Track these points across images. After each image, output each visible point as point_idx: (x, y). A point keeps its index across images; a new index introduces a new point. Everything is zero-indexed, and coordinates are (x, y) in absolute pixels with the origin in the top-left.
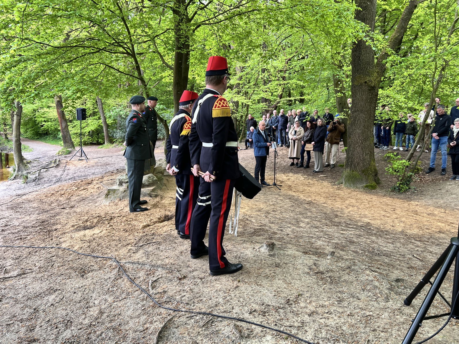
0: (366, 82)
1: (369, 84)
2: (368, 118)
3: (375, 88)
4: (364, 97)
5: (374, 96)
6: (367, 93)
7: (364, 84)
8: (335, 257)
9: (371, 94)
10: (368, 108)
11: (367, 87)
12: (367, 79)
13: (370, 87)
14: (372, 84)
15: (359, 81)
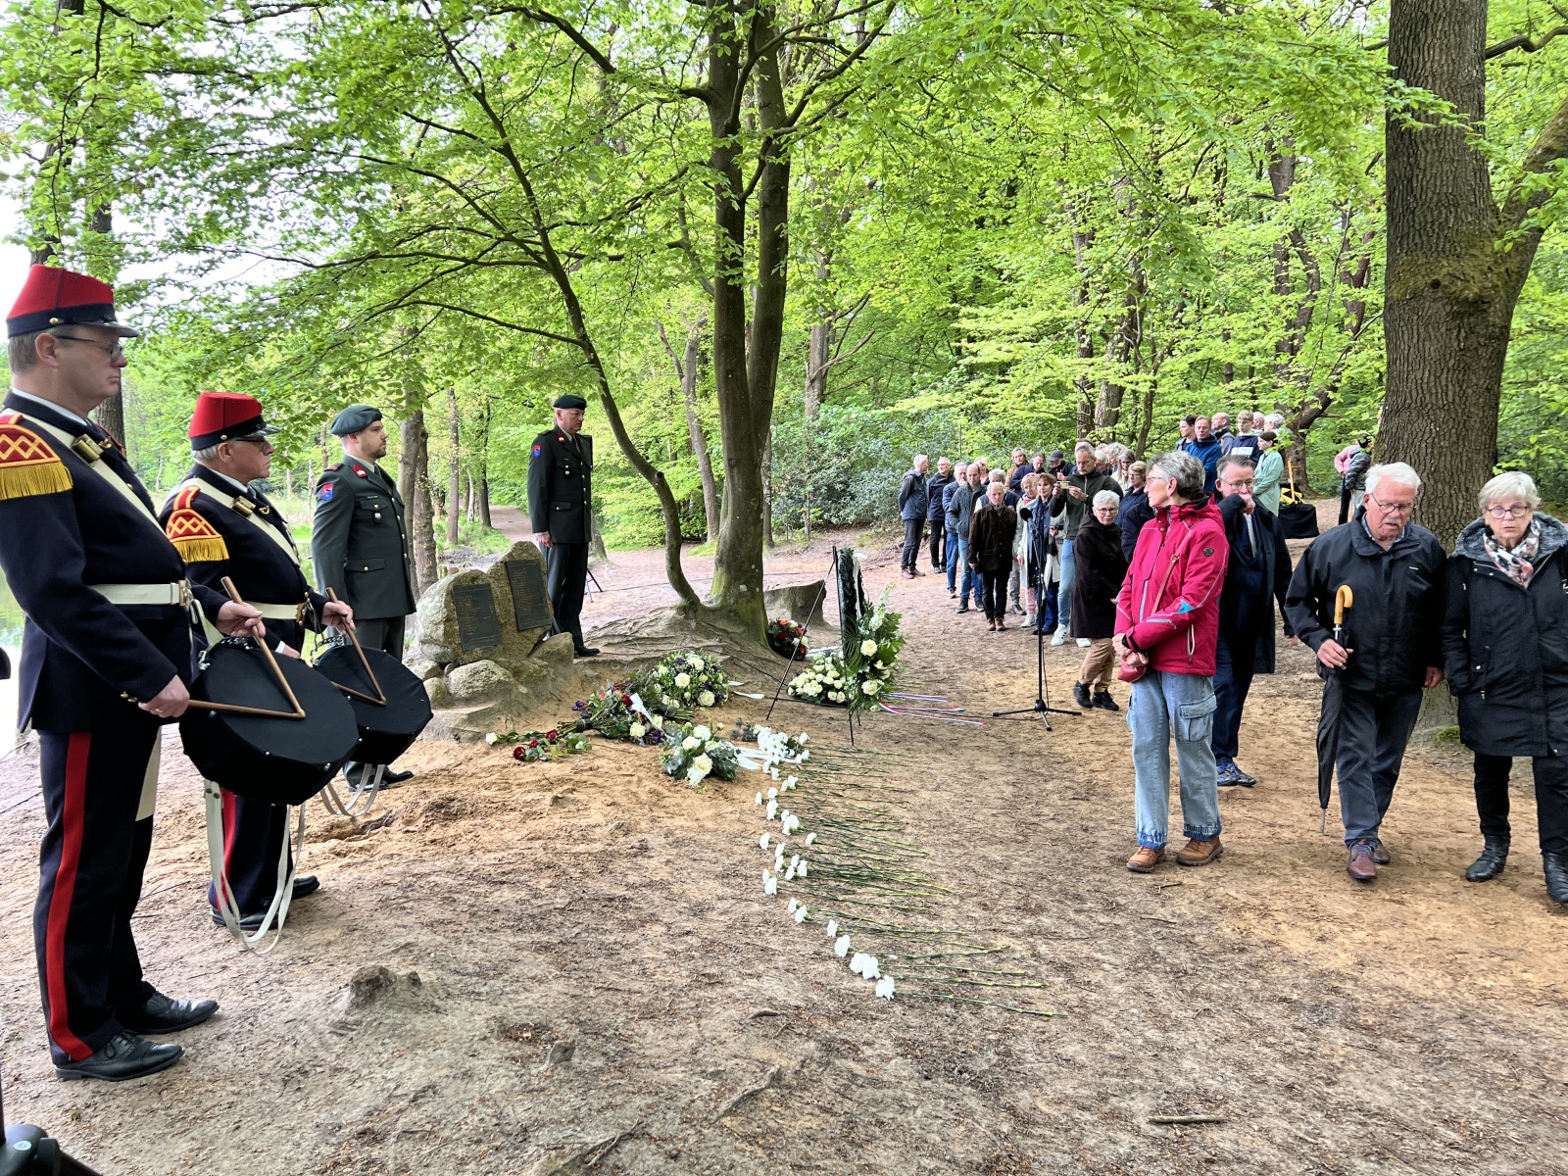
0: (1436, 284)
1: (1453, 289)
2: (1454, 439)
3: (1485, 306)
4: (1431, 349)
5: (1482, 340)
6: (1443, 330)
7: (1428, 292)
8: (568, 1068)
9: (1463, 334)
10: (1450, 394)
11: (1444, 306)
12: (1445, 270)
13: (1457, 303)
14: (1466, 288)
15: (1408, 281)
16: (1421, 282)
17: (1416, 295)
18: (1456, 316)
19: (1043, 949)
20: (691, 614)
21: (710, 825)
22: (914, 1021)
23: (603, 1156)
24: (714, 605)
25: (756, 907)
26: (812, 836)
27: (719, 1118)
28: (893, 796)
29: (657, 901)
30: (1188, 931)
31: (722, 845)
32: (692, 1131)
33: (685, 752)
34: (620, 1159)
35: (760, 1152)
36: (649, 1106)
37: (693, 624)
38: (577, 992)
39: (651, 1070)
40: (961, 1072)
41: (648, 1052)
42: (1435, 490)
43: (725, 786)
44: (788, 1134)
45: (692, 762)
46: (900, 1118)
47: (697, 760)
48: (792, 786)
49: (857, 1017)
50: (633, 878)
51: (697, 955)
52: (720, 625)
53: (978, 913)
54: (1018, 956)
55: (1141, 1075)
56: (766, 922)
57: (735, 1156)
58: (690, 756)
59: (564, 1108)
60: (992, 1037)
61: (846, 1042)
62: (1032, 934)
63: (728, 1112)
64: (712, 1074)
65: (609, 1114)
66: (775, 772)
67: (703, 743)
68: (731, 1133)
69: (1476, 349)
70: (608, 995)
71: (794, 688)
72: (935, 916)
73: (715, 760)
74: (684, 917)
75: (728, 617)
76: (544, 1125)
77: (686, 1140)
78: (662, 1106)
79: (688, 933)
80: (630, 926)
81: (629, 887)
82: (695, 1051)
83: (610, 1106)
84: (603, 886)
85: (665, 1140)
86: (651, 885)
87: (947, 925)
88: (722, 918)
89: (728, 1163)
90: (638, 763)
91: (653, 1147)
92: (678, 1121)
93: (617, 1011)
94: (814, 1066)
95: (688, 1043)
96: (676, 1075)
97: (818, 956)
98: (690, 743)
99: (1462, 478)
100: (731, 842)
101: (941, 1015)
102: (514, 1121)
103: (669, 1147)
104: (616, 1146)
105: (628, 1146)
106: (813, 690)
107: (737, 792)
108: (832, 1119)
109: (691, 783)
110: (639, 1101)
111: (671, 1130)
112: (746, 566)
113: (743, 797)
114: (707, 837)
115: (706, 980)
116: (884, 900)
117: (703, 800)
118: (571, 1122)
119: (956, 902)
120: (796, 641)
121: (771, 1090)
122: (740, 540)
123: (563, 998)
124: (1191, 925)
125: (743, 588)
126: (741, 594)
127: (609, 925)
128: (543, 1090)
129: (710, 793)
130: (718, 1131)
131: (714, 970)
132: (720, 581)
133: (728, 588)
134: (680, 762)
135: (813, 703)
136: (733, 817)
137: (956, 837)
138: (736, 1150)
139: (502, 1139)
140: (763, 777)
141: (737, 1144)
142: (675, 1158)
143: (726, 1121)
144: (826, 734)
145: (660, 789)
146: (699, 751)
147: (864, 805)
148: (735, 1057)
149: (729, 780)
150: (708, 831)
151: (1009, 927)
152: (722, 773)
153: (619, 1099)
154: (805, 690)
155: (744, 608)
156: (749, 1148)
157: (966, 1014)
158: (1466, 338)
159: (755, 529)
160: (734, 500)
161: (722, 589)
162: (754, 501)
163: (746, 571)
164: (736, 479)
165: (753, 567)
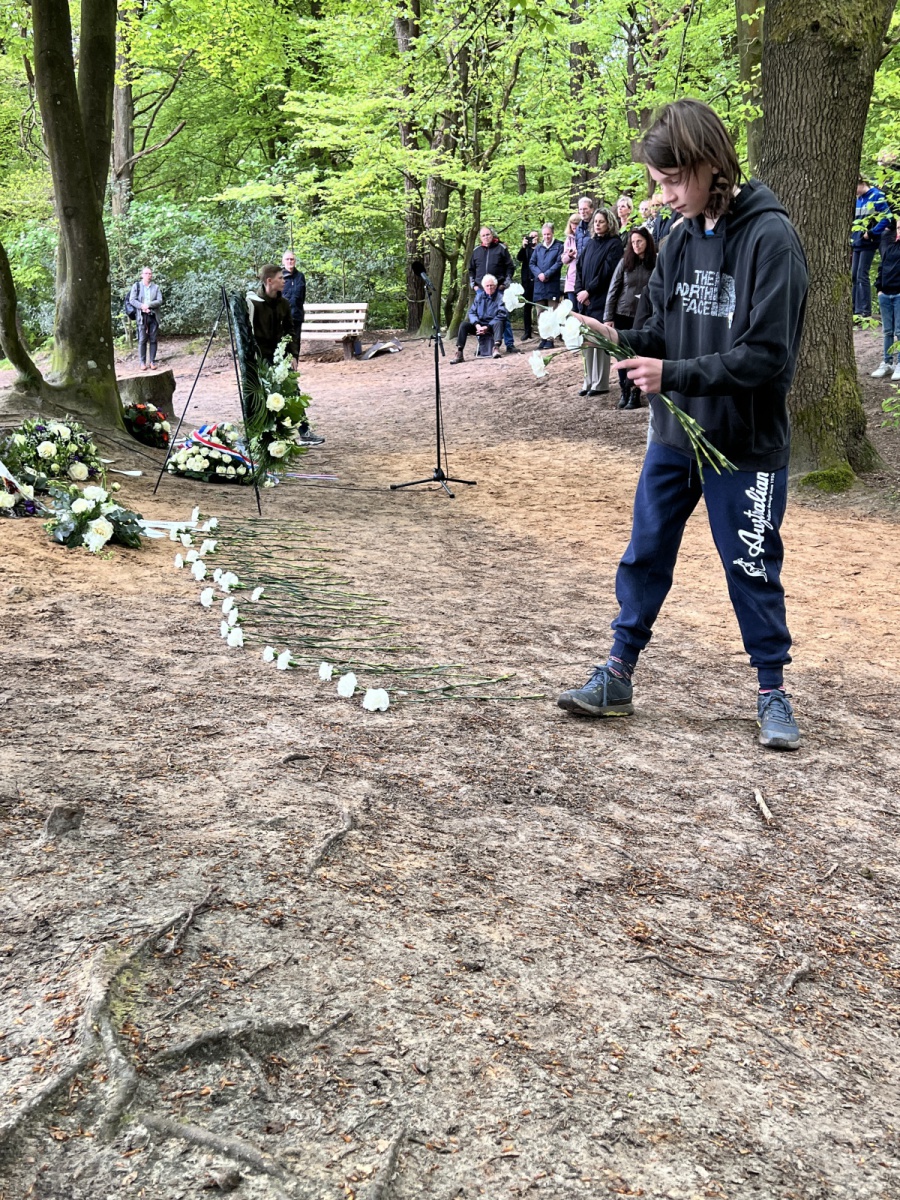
0: (815, 27)
1: (831, 32)
2: (824, 190)
3: (857, 54)
4: (808, 96)
5: (852, 90)
6: (820, 76)
7: (808, 35)
8: (76, 838)
9: (837, 82)
10: (823, 143)
11: (821, 50)
12: (823, 13)
13: (834, 47)
14: (841, 33)
15: (789, 22)
16: (803, 24)
17: (797, 38)
18: (833, 62)
19: (546, 674)
20: (33, 391)
21: (130, 588)
22: (461, 750)
23: (183, 936)
24: (58, 383)
25: (224, 660)
26: (258, 591)
27: (312, 870)
28: (326, 556)
29: (99, 662)
30: (671, 648)
31: (154, 605)
32: (283, 890)
33: (76, 517)
34: (205, 939)
35: (382, 902)
36: (214, 869)
37: (38, 401)
38: (37, 758)
39: (187, 831)
40: (538, 792)
41: (171, 812)
42: (806, 242)
43: (132, 553)
44: (400, 877)
45: (88, 527)
46: (507, 844)
47: (93, 524)
48: (212, 550)
49: (397, 752)
50: (58, 640)
51: (176, 709)
52: (69, 405)
53: (467, 649)
54: (526, 682)
55: (708, 776)
56: (247, 673)
57: (355, 911)
58: (83, 521)
59: (91, 887)
60: (546, 756)
61: (400, 777)
62: (530, 663)
63: (322, 861)
64: (272, 823)
65: (162, 885)
66: (186, 539)
67: (98, 505)
68: (336, 885)
69: (847, 98)
70: (84, 758)
71: (175, 464)
72: (425, 655)
73: (115, 523)
74: (142, 674)
75: (77, 399)
76: (71, 913)
77: (283, 902)
78: (230, 867)
79: (155, 689)
80: (77, 688)
81: (60, 649)
82: (231, 804)
83: (157, 876)
84: (24, 650)
85: (254, 906)
86: (83, 646)
87: (442, 661)
88: (189, 672)
89: (351, 921)
90: (16, 533)
91: (242, 916)
92: (261, 881)
93: (104, 773)
94: (380, 804)
95: (218, 797)
96: (224, 831)
97: (320, 699)
98: (80, 506)
99: (830, 230)
100: (164, 602)
101: (484, 741)
102: (20, 915)
103: (265, 913)
104: (192, 922)
105: (208, 921)
106: (198, 464)
107: (148, 558)
108: (439, 855)
109: (92, 548)
110: (195, 865)
111: (257, 892)
112: (93, 339)
113: (159, 563)
114: (134, 599)
115: (201, 733)
116: (364, 644)
117: (111, 565)
118: (111, 902)
119: (440, 641)
120: (157, 426)
121: (354, 832)
122: (84, 307)
123: (22, 766)
124: (671, 643)
125: (92, 364)
126: (90, 372)
127: (47, 688)
128: (49, 869)
129: (118, 559)
130: (319, 886)
131: (205, 722)
132: (63, 356)
133: (73, 364)
134: (72, 526)
135: (200, 479)
136: (155, 580)
137: (408, 586)
138: (352, 904)
139: (12, 940)
140: (173, 544)
141: (349, 896)
142: (279, 924)
143: (321, 871)
144: (227, 507)
145: (53, 556)
146: (95, 514)
147: (299, 564)
148: (286, 804)
149: (135, 547)
150: (129, 593)
151: (504, 658)
152: (125, 539)
153: (167, 866)
154: (189, 466)
155: (95, 387)
156: (366, 899)
157: (509, 738)
158: (839, 86)
159: (102, 294)
160: (74, 258)
161: (66, 365)
162: (99, 260)
163: (94, 345)
164: (75, 232)
165: (102, 340)
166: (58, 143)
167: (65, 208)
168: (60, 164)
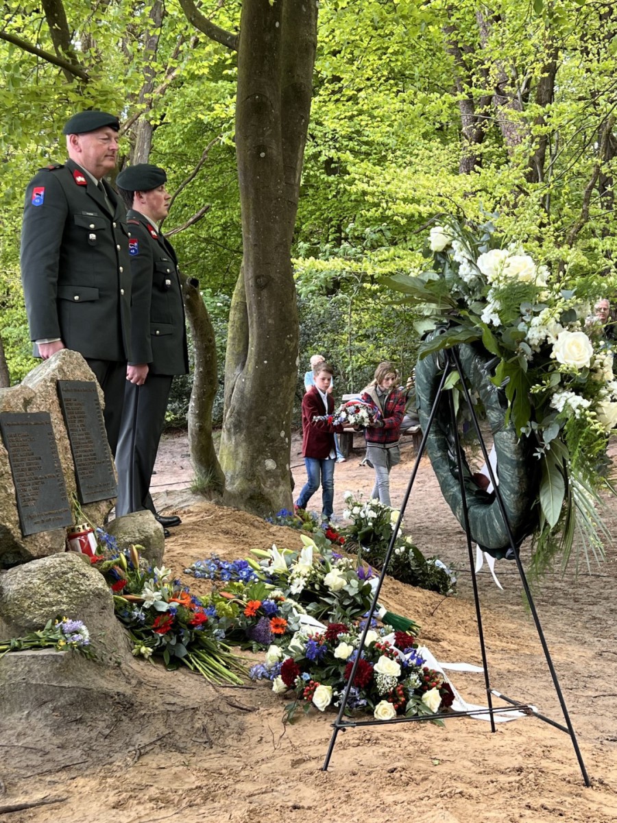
112: (272, 433)
125: (270, 464)
159: (289, 380)
160: (260, 337)
161: (239, 464)
162: (290, 339)
163: (273, 440)
164: (266, 305)
165: (283, 434)
166: (256, 202)
167: (257, 277)
168: (256, 225)
